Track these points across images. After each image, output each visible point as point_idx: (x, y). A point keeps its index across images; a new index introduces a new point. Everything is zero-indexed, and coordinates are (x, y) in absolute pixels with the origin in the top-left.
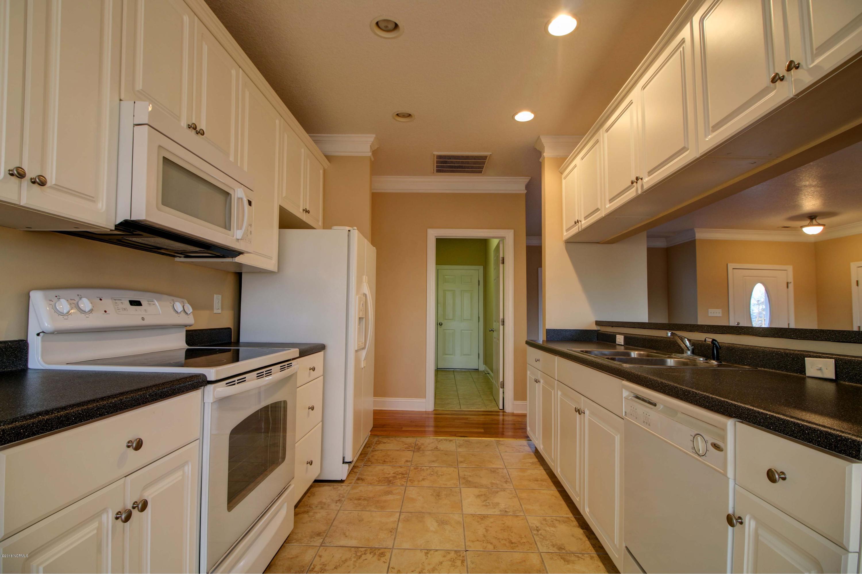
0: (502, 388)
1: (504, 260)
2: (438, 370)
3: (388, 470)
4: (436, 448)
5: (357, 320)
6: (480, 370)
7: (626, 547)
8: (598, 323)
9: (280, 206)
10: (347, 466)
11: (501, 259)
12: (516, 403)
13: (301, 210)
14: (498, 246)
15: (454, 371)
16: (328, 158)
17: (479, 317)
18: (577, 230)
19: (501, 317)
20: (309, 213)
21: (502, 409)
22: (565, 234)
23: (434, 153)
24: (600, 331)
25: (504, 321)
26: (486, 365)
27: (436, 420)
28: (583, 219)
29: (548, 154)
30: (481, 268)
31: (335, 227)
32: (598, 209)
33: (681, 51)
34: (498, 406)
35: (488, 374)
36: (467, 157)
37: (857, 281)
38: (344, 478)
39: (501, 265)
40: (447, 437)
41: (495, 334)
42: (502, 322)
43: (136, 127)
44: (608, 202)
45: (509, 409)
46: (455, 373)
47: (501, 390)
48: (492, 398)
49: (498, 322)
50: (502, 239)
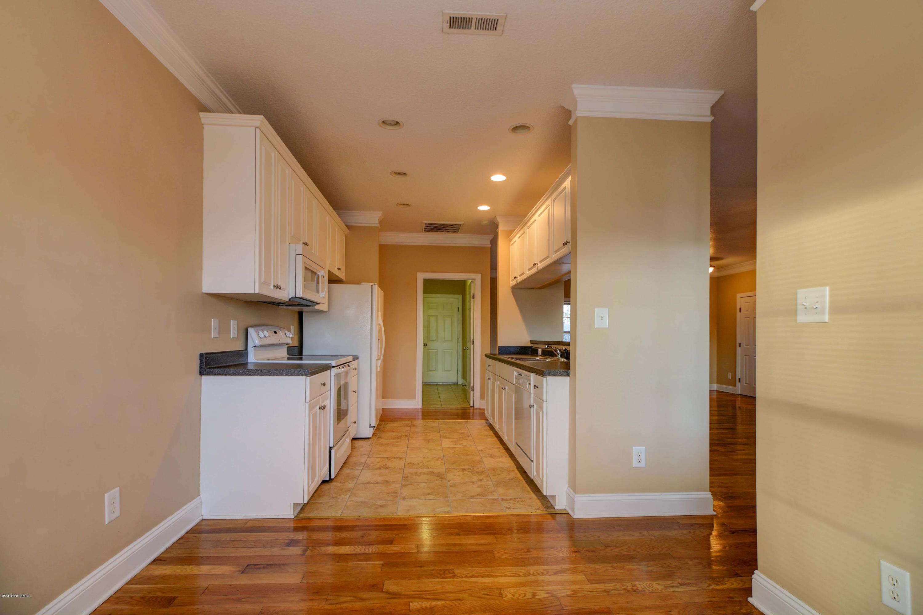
0: (472, 391)
1: (474, 296)
2: (424, 384)
3: (396, 434)
4: (426, 425)
5: (377, 340)
6: (458, 383)
7: (516, 443)
8: (532, 342)
9: (329, 270)
10: (372, 429)
11: (472, 295)
12: (482, 401)
13: (336, 269)
14: (471, 284)
15: (437, 385)
16: (348, 227)
17: (458, 339)
18: (516, 283)
19: (472, 338)
20: (340, 270)
21: (472, 406)
22: (511, 283)
23: (423, 222)
24: (533, 347)
25: (474, 341)
26: (464, 379)
27: (423, 412)
28: (518, 276)
29: (501, 228)
30: (460, 297)
31: (363, 283)
32: (524, 273)
33: (549, 208)
34: (470, 405)
35: (465, 385)
36: (447, 225)
37: (740, 308)
38: (370, 436)
39: (472, 300)
40: (432, 420)
41: (468, 351)
42: (472, 342)
43: (297, 256)
44: (527, 270)
45: (477, 406)
46: (438, 386)
47: (472, 392)
48: (466, 400)
49: (470, 342)
50: (473, 280)
